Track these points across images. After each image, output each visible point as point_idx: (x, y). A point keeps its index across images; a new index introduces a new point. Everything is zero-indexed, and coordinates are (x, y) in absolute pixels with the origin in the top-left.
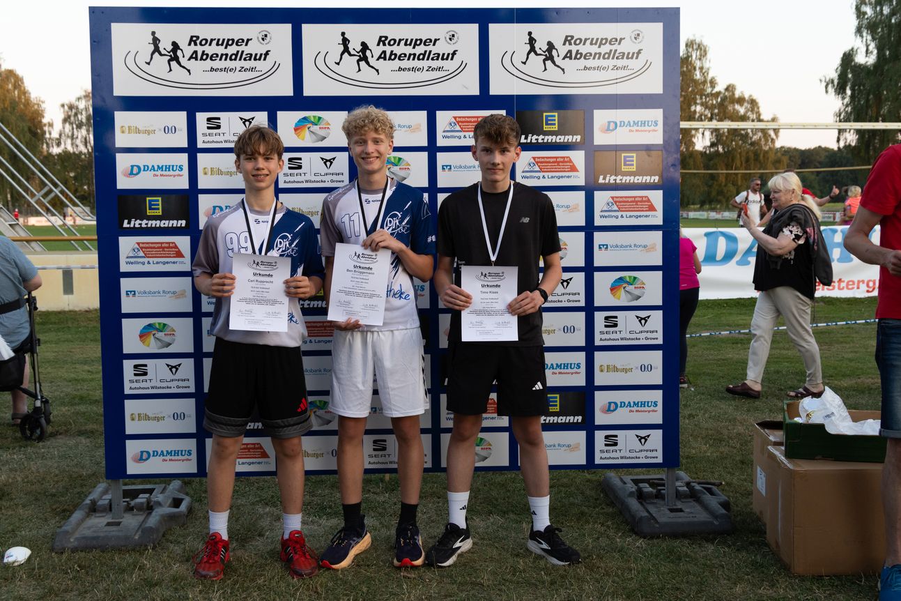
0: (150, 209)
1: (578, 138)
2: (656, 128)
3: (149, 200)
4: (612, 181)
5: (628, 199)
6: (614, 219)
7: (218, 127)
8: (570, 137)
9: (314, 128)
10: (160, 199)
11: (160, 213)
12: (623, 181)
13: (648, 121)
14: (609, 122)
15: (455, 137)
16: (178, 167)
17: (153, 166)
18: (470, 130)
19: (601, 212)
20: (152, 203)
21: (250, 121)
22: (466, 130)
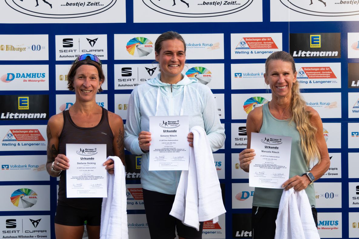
0: (20, 105)
1: (336, 53)
3: (20, 99)
7: (71, 46)
8: (330, 53)
9: (141, 46)
10: (28, 98)
11: (27, 108)
15: (244, 52)
16: (41, 75)
17: (23, 74)
18: (256, 47)
19: (354, 108)
20: (22, 101)
21: (94, 41)
22: (253, 47)
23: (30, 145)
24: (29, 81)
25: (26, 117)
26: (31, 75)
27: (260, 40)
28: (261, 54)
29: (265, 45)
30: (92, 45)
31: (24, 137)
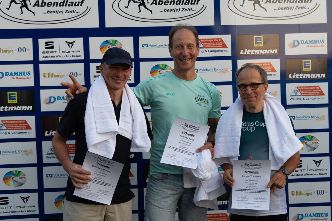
1: (275, 51)
2: (323, 44)
3: (9, 94)
4: (297, 77)
5: (307, 88)
6: (299, 100)
7: (53, 48)
8: (271, 51)
10: (16, 93)
11: (16, 101)
12: (304, 77)
13: (318, 40)
14: (294, 41)
16: (27, 73)
17: (11, 73)
18: (209, 47)
19: (291, 96)
20: (11, 95)
21: (72, 43)
22: (207, 47)
23: (19, 133)
24: (17, 78)
25: (15, 110)
26: (18, 73)
27: (213, 40)
28: (213, 52)
29: (217, 45)
30: (71, 47)
31: (14, 126)
